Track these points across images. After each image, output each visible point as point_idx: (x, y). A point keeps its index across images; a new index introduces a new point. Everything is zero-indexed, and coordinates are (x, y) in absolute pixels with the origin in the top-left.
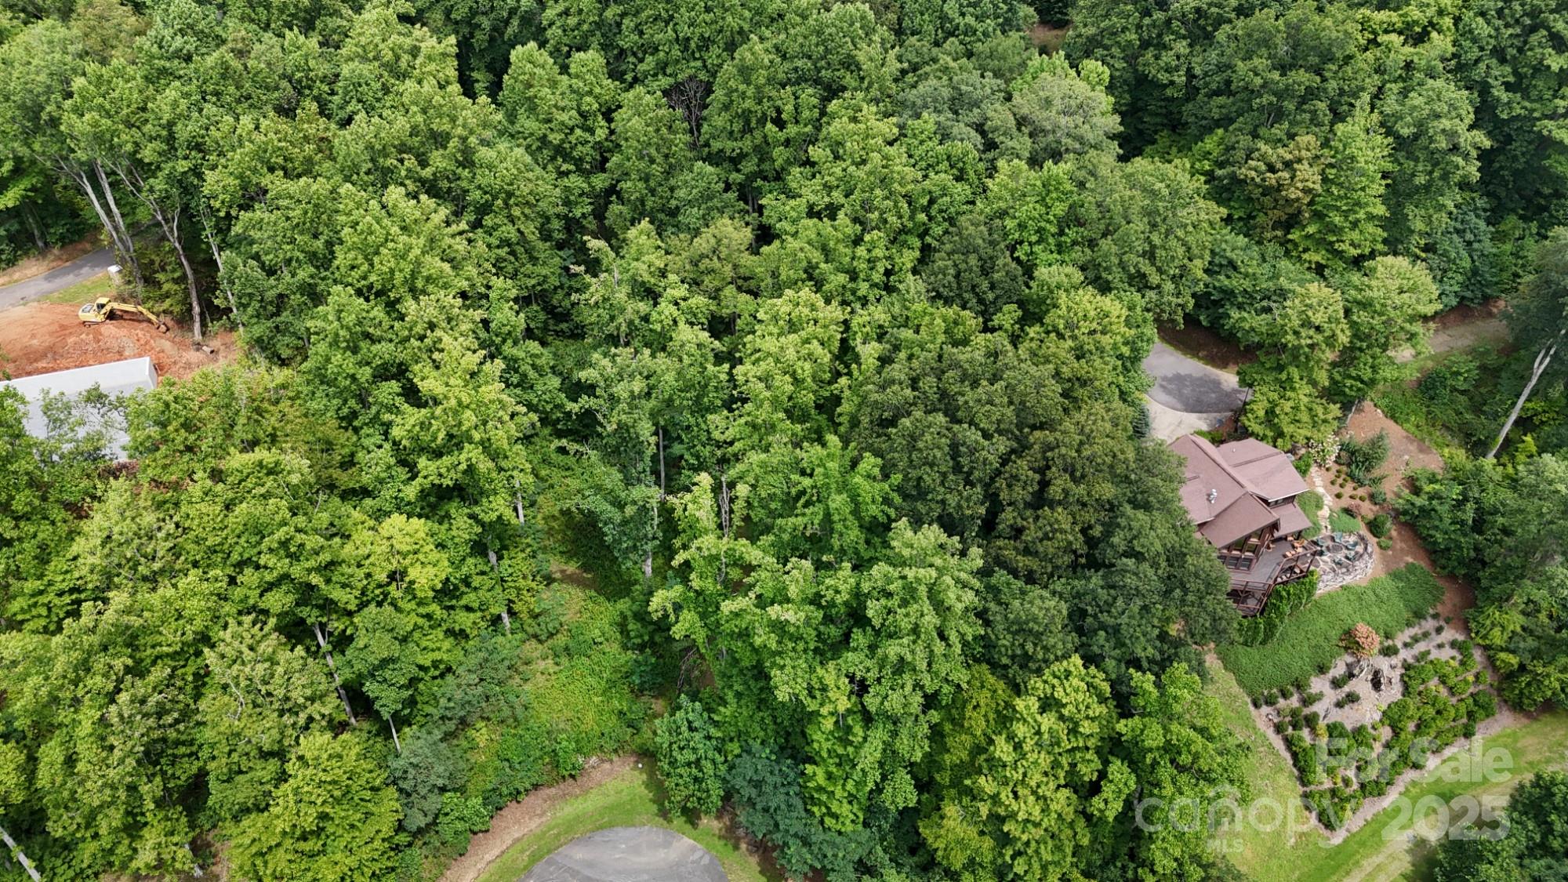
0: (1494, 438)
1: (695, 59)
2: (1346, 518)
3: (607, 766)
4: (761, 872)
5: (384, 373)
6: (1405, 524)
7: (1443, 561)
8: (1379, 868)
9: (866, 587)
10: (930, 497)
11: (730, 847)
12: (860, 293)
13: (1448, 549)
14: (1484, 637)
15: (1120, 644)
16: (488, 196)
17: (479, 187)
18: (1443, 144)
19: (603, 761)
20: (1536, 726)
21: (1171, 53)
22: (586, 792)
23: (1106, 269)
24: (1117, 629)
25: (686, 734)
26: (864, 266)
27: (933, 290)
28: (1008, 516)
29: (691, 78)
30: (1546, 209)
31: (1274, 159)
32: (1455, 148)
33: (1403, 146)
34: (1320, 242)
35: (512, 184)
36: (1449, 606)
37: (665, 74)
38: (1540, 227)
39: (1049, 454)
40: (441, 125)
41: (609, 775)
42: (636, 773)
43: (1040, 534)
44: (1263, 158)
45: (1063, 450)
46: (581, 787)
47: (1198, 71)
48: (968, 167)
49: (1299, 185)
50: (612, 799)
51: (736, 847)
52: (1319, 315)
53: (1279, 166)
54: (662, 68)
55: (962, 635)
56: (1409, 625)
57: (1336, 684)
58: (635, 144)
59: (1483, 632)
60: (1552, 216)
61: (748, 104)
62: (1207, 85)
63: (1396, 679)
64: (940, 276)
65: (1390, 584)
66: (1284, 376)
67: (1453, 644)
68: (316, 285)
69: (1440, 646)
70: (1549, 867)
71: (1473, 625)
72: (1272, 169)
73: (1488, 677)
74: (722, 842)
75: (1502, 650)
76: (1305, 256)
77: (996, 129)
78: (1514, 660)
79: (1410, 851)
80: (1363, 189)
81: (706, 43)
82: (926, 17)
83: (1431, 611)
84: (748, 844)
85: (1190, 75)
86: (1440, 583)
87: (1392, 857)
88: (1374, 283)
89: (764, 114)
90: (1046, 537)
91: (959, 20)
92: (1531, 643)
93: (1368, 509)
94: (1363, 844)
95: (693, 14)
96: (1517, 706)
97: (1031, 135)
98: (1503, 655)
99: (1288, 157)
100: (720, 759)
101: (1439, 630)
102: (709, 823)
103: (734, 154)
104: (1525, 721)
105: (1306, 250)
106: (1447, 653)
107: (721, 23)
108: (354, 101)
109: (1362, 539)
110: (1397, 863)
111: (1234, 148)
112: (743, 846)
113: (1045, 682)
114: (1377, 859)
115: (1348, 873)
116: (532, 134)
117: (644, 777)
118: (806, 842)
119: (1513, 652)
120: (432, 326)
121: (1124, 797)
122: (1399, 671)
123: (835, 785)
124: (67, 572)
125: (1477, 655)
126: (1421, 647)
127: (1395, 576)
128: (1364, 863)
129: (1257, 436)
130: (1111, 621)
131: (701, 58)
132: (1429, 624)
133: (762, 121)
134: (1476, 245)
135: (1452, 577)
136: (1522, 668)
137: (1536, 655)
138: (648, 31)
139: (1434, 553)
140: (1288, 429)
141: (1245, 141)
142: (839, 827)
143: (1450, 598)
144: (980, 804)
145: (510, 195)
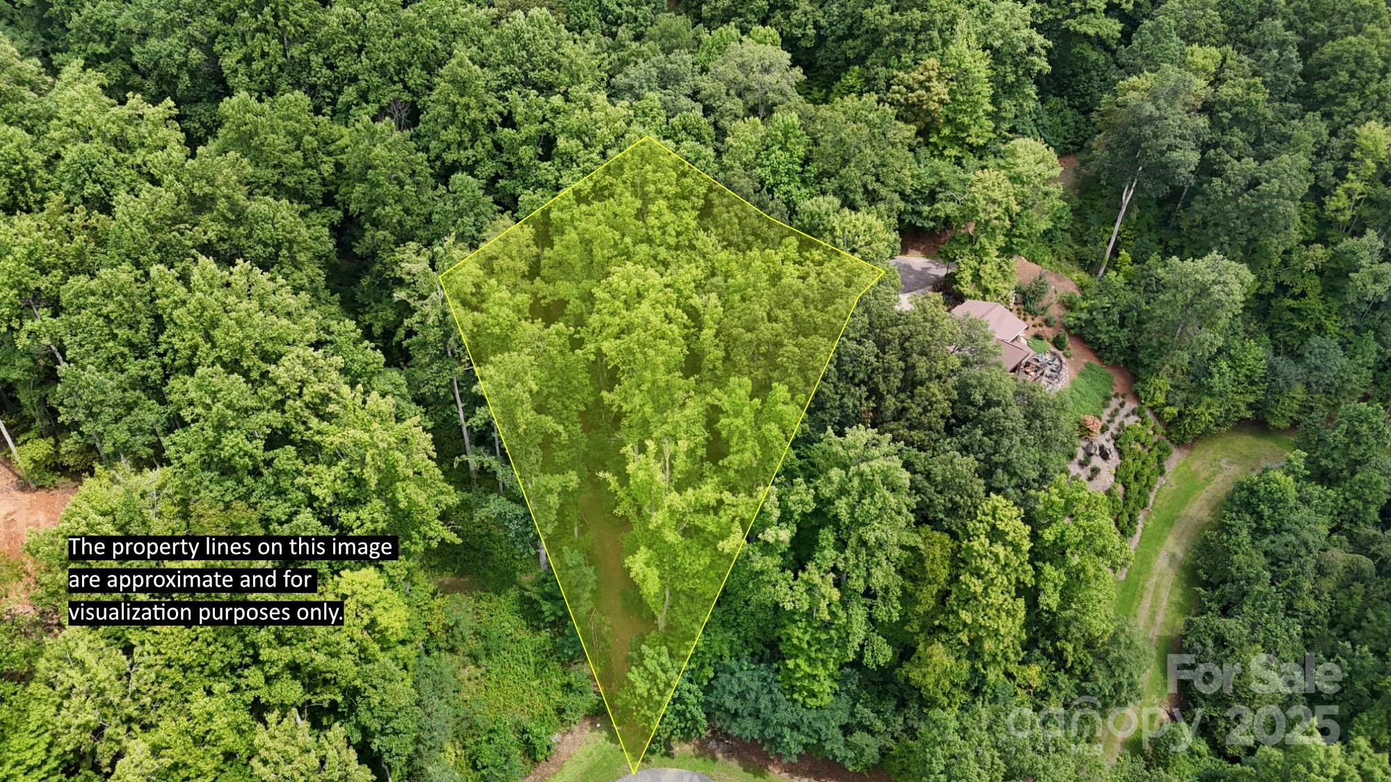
0: (1103, 259)
1: (394, 83)
2: (1038, 342)
3: (569, 737)
4: (745, 770)
5: (276, 439)
6: (1075, 336)
7: (1108, 355)
8: (1157, 585)
9: (827, 492)
10: (828, 405)
11: (709, 761)
12: (660, 257)
13: (1110, 345)
14: (1152, 400)
15: (1013, 474)
16: (271, 249)
17: (260, 241)
18: (1023, 48)
19: (564, 735)
20: (1195, 453)
21: (799, 11)
22: (560, 767)
23: (851, 191)
24: (1009, 462)
25: (663, 677)
26: (658, 233)
27: (724, 240)
28: (890, 402)
29: (395, 101)
30: (1069, 86)
31: (911, 82)
32: (1031, 50)
33: (997, 56)
34: (955, 140)
35: (292, 232)
36: (1119, 386)
37: (367, 102)
38: (1069, 100)
39: (907, 344)
40: (201, 188)
41: (574, 744)
42: (596, 733)
43: (920, 410)
44: (901, 82)
45: (920, 338)
46: (555, 765)
47: (823, 22)
48: (703, 132)
49: (936, 98)
50: (586, 763)
51: (714, 759)
52: (997, 192)
53: (916, 86)
54: (364, 97)
55: (908, 506)
56: (1105, 406)
57: (1082, 464)
58: (384, 170)
59: (1149, 397)
60: (1075, 90)
61: (474, 114)
62: (833, 32)
63: (1113, 449)
64: (728, 227)
65: (1082, 382)
66: (977, 246)
67: (1133, 412)
68: (147, 377)
69: (1127, 416)
70: (1273, 542)
71: (1142, 394)
72: (910, 89)
73: (1160, 429)
74: (701, 760)
75: (1164, 405)
76: (946, 153)
77: (711, 95)
78: (1175, 411)
79: (1170, 565)
80: (979, 93)
81: (402, 67)
82: (590, 12)
83: (1112, 393)
84: (723, 752)
85: (816, 25)
86: (1108, 371)
87: (1161, 575)
88: (1019, 161)
89: (491, 121)
90: (925, 410)
91: (618, 11)
92: (1183, 395)
93: (1049, 332)
94: (1139, 573)
95: (384, 40)
96: (1180, 444)
97: (740, 95)
98: (1167, 409)
99: (922, 78)
100: (694, 687)
101: (1122, 405)
102: (679, 748)
103: (470, 162)
104: (1187, 452)
105: (945, 148)
106: (1134, 418)
107: (413, 45)
108: (89, 184)
109: (1054, 354)
110: (1166, 578)
111: (875, 79)
112: (719, 756)
113: (980, 521)
114: (1154, 579)
115: (1141, 597)
116: (267, 182)
117: (605, 733)
118: (795, 727)
119: (1172, 405)
120: (303, 383)
121: (1059, 588)
122: (1112, 442)
123: (816, 668)
124: (32, 746)
125: (1149, 415)
126: (1117, 420)
127: (1082, 375)
128: (1147, 585)
129: (970, 297)
130: (1002, 459)
131: (402, 81)
132: (1114, 403)
133: (491, 126)
134: (1040, 122)
135: (1115, 365)
136: (1180, 414)
137: (1187, 403)
138: (341, 65)
139: (1098, 350)
140: (991, 287)
141: (882, 72)
142: (819, 703)
143: (1119, 383)
144: (959, 635)
145: (291, 242)
